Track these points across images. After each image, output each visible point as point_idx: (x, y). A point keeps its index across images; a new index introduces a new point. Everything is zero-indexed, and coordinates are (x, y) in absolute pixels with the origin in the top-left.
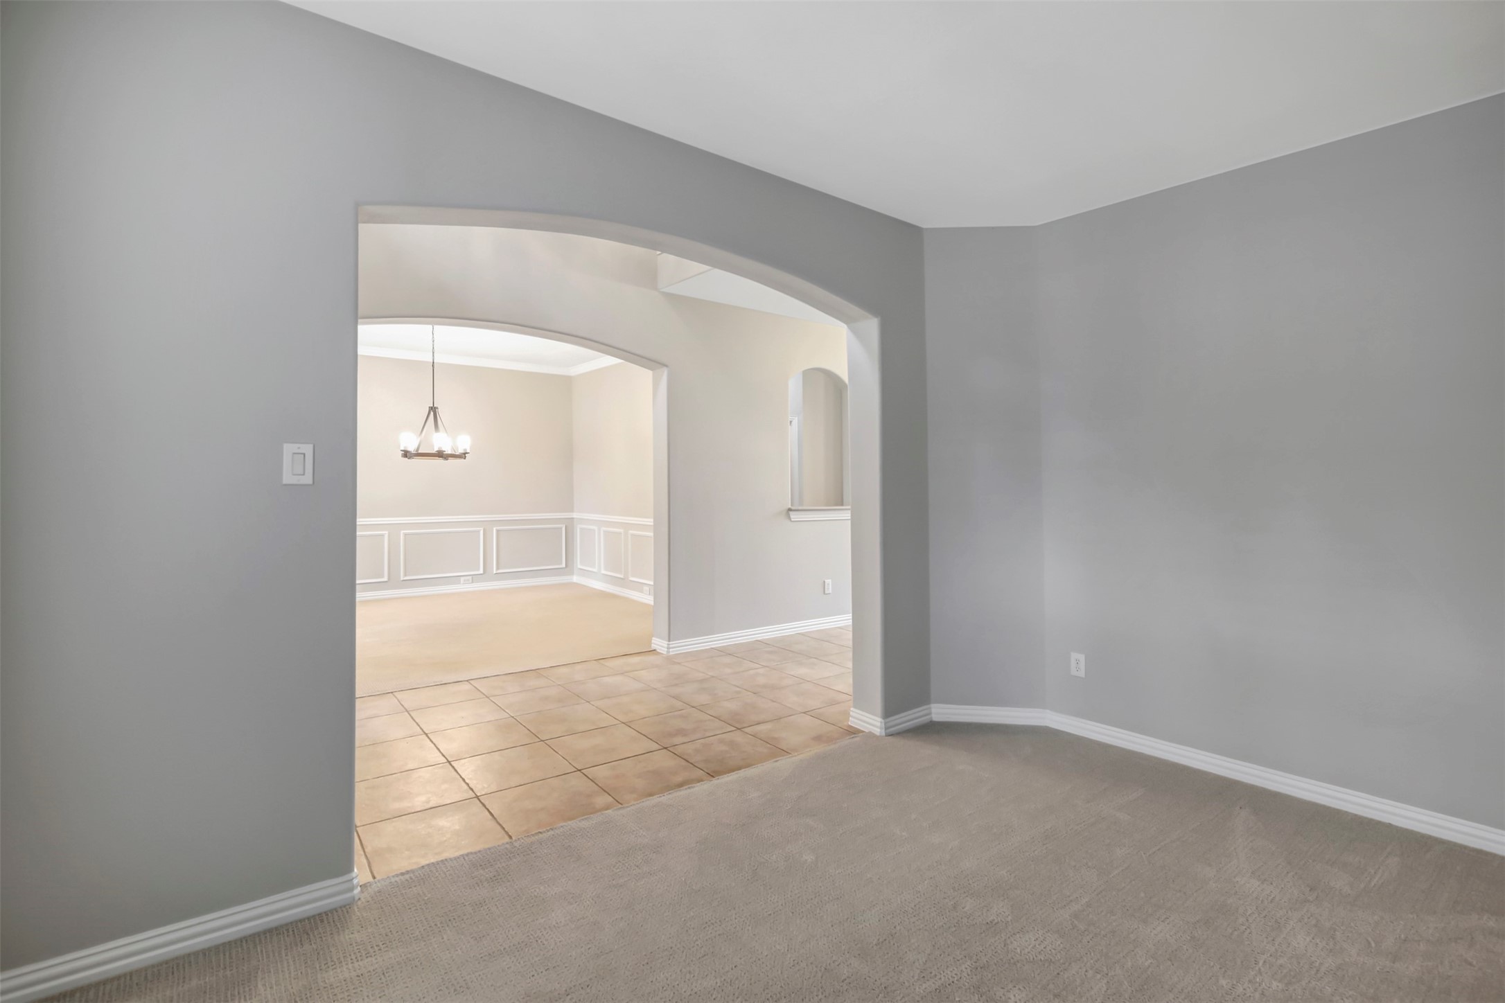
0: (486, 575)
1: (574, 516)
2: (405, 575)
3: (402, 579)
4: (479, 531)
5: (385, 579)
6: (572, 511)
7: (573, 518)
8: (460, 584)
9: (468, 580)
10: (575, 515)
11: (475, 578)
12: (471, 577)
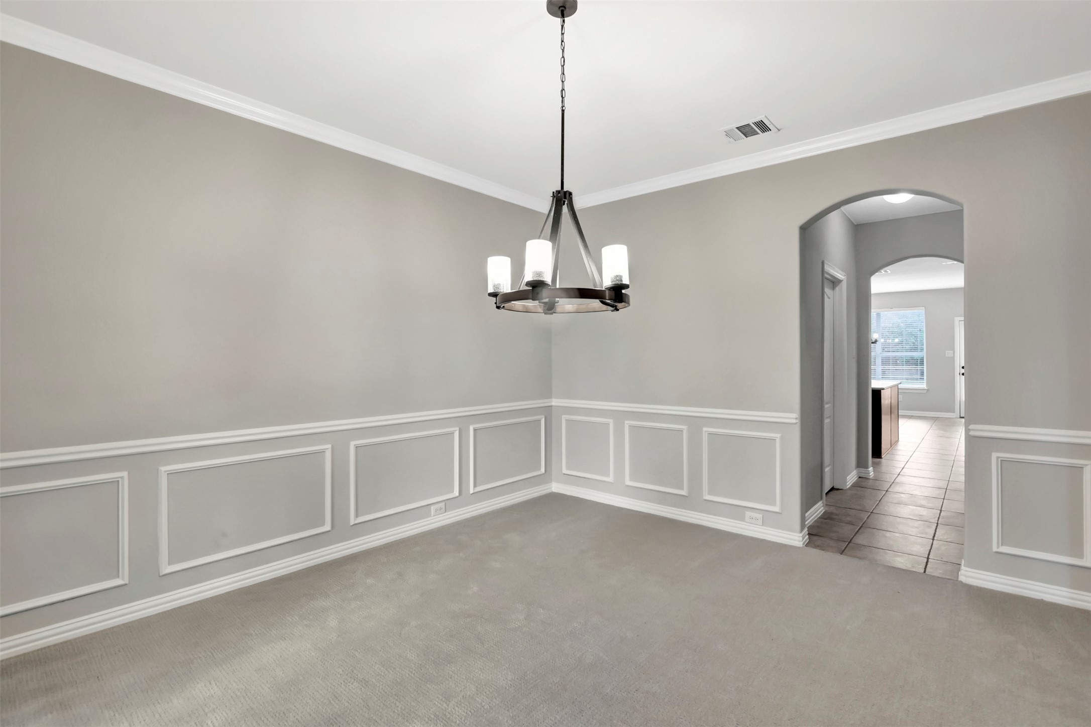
0: (463, 498)
1: (553, 404)
2: (357, 516)
3: (352, 523)
4: (452, 433)
5: (327, 527)
6: (549, 396)
7: (551, 406)
8: (430, 516)
9: (441, 509)
10: (555, 402)
11: (449, 505)
12: (443, 504)
